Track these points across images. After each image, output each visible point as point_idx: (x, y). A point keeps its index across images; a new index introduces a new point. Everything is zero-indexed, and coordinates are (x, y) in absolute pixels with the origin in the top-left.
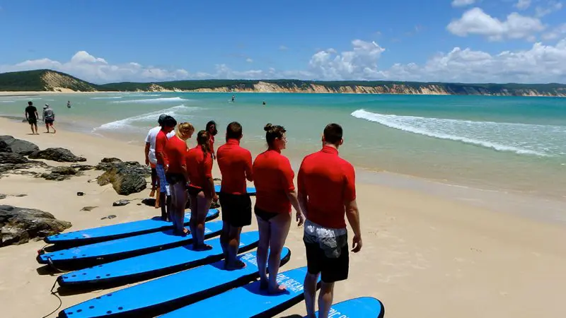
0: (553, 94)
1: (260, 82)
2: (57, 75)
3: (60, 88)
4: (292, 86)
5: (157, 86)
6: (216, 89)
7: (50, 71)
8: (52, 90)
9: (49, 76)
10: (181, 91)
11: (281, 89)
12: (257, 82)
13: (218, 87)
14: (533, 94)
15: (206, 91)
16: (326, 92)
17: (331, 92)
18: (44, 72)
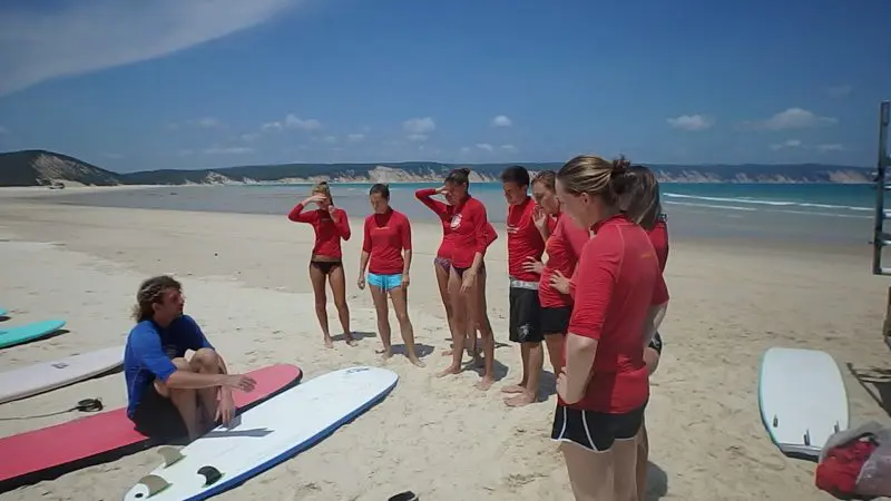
0: (809, 179)
1: (379, 168)
2: (56, 158)
3: (61, 181)
4: (428, 173)
5: (218, 175)
6: (311, 179)
7: (44, 152)
8: (47, 183)
9: (43, 161)
10: (255, 183)
11: (410, 177)
12: (373, 167)
13: (313, 176)
14: (782, 180)
15: (294, 181)
16: (480, 181)
17: (487, 180)
18: (36, 154)
